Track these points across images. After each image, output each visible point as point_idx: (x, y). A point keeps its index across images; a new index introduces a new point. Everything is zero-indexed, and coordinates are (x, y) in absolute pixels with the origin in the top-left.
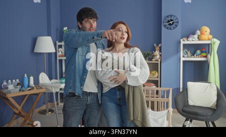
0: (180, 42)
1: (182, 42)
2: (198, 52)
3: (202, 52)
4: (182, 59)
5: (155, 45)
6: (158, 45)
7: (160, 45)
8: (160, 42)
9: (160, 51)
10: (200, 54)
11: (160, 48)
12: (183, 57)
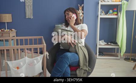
0: (98, 3)
1: (100, 3)
2: (111, 11)
3: (114, 11)
4: (100, 17)
5: (79, 5)
6: (81, 6)
7: (82, 5)
8: (83, 3)
9: (83, 10)
10: (113, 13)
11: (83, 7)
12: (100, 15)
